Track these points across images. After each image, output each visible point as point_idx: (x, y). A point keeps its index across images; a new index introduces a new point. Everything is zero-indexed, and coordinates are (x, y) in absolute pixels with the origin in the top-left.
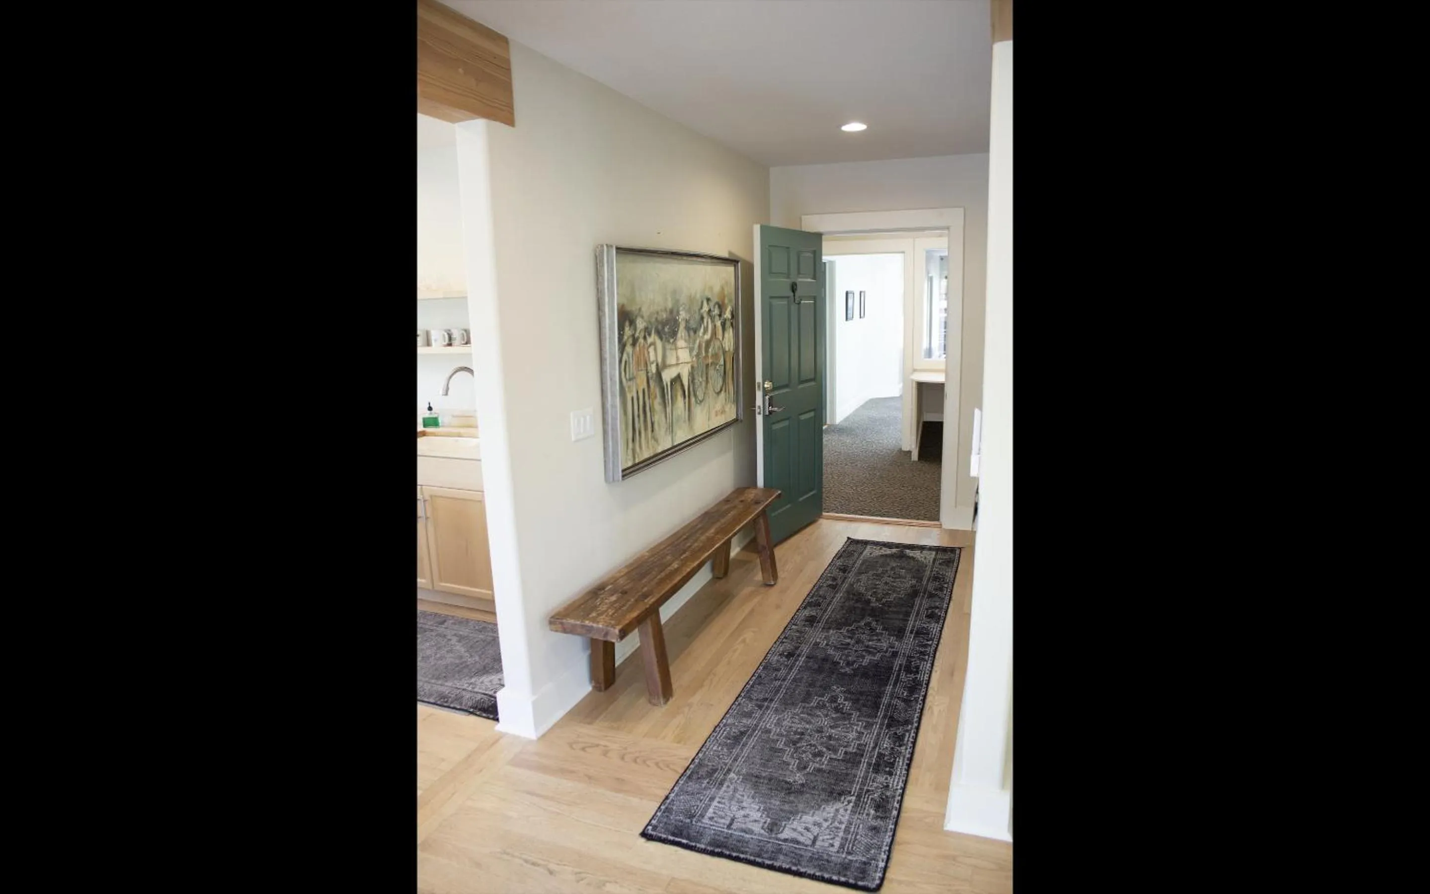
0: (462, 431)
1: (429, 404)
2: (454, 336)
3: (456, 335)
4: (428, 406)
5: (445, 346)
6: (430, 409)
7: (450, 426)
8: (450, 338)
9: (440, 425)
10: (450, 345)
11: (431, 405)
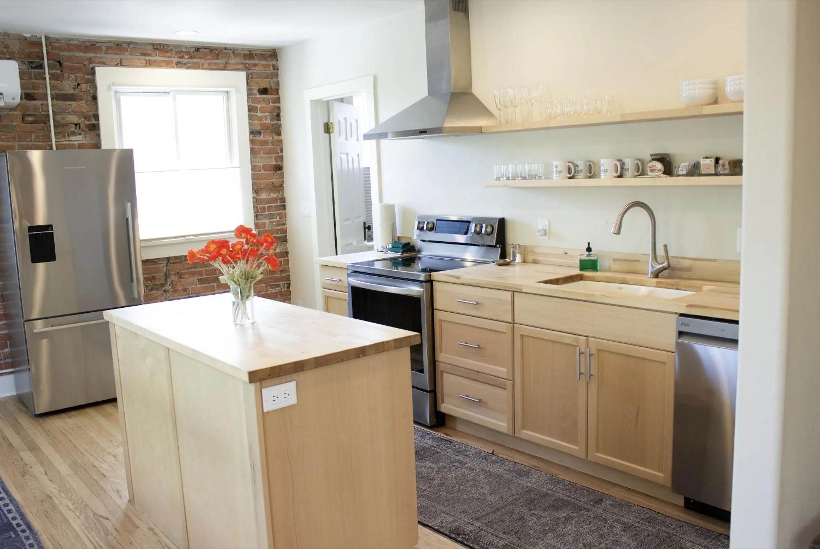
0: (628, 277)
1: (589, 244)
2: (626, 167)
3: (629, 164)
4: (587, 246)
5: (615, 177)
6: (589, 249)
7: (610, 270)
8: (622, 169)
9: (598, 268)
10: (620, 176)
11: (591, 246)
